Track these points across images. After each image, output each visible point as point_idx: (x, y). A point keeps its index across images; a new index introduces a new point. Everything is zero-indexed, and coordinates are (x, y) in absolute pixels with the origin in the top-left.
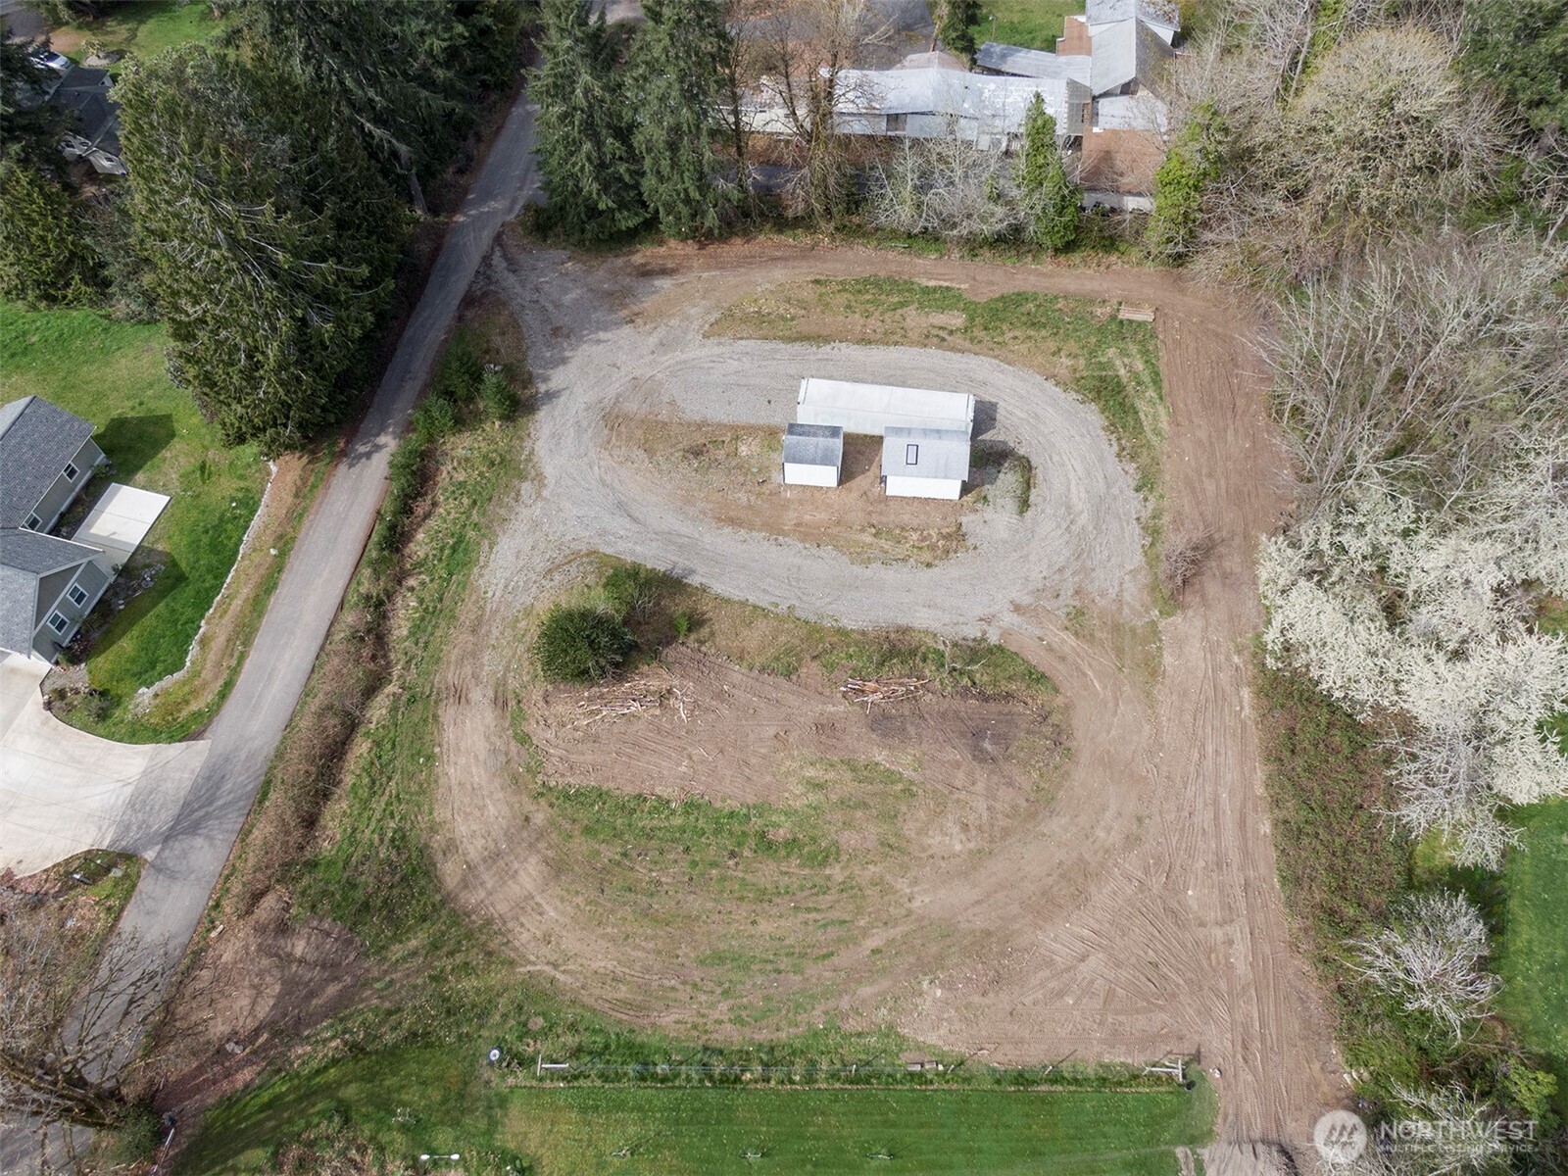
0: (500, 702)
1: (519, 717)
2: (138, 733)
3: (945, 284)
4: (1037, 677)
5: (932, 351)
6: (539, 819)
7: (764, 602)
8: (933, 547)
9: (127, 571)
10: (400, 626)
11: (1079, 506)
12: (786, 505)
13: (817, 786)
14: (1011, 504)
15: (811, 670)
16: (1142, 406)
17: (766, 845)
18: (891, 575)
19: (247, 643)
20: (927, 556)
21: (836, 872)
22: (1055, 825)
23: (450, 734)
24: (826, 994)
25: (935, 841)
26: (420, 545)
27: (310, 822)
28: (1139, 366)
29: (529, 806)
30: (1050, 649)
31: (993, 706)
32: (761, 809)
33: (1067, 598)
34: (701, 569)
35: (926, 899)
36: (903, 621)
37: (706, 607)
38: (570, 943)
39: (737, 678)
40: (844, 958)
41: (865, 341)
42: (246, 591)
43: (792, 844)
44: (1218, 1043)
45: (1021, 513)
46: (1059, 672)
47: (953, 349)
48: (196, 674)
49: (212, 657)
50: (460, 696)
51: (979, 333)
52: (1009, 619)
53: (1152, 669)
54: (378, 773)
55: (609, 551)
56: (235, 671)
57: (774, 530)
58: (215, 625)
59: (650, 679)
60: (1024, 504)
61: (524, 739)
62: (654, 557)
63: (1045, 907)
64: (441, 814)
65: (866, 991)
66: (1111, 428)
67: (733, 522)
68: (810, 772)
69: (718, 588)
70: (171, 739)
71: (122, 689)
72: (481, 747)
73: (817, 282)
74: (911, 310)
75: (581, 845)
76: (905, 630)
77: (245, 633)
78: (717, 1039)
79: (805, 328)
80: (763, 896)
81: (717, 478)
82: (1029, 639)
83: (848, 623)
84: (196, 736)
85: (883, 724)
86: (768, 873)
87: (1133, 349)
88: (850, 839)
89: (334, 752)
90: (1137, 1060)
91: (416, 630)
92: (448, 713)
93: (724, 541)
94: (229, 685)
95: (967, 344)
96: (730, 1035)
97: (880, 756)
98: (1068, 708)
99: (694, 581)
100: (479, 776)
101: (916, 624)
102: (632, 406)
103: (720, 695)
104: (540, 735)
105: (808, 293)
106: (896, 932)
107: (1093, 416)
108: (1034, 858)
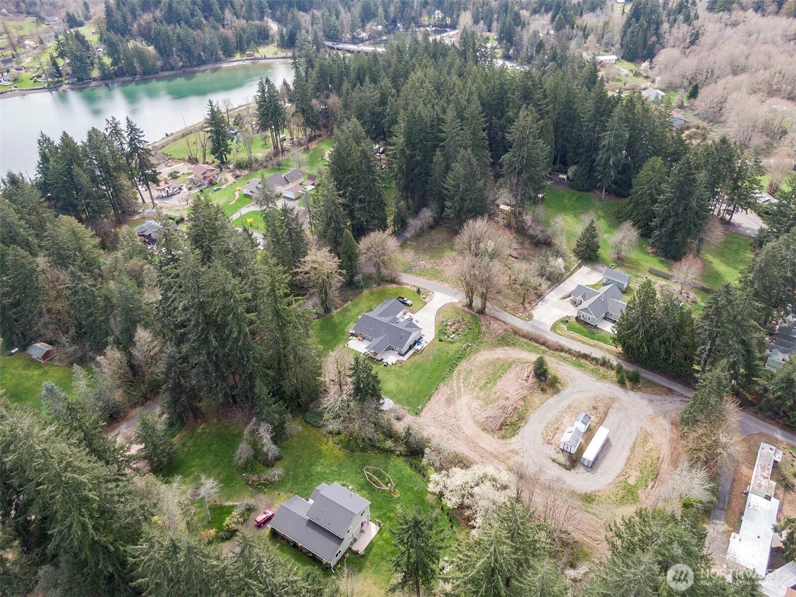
2: (555, 324)
3: (650, 487)
4: (503, 437)
5: (620, 471)
6: (509, 360)
7: (544, 404)
8: (547, 436)
9: (595, 327)
10: (563, 354)
12: (571, 417)
13: (496, 393)
14: (554, 457)
15: (522, 403)
17: (488, 383)
18: (542, 426)
19: (570, 338)
20: (545, 434)
21: (477, 389)
22: (470, 421)
24: (458, 381)
25: (476, 403)
26: (583, 361)
27: (524, 336)
29: (512, 359)
30: (510, 444)
31: (499, 424)
32: (495, 384)
33: (521, 454)
34: (558, 398)
35: (466, 398)
36: (528, 424)
37: (548, 396)
38: (484, 357)
39: (525, 392)
40: (462, 385)
41: (629, 459)
42: (583, 340)
43: (486, 386)
45: (551, 458)
46: (502, 441)
49: (568, 334)
51: (623, 484)
52: (521, 441)
53: (496, 457)
54: (529, 345)
56: (564, 336)
58: (576, 335)
59: (532, 380)
60: (553, 461)
61: (527, 363)
62: (565, 392)
64: (516, 350)
65: (455, 385)
67: (570, 407)
68: (498, 393)
69: (551, 399)
70: (552, 328)
71: (568, 325)
73: (659, 458)
74: (638, 474)
75: (501, 363)
76: (526, 422)
77: (572, 338)
78: (458, 367)
79: (638, 449)
80: (478, 380)
82: (515, 442)
83: (532, 415)
84: (551, 330)
85: (504, 407)
86: (482, 381)
88: (482, 393)
89: (537, 341)
91: (561, 356)
93: (565, 404)
94: (561, 335)
95: (620, 480)
97: (497, 404)
98: (494, 437)
99: (556, 396)
100: (522, 355)
101: (526, 426)
102: (616, 405)
103: (522, 388)
105: (654, 454)
106: (462, 392)
108: (464, 414)
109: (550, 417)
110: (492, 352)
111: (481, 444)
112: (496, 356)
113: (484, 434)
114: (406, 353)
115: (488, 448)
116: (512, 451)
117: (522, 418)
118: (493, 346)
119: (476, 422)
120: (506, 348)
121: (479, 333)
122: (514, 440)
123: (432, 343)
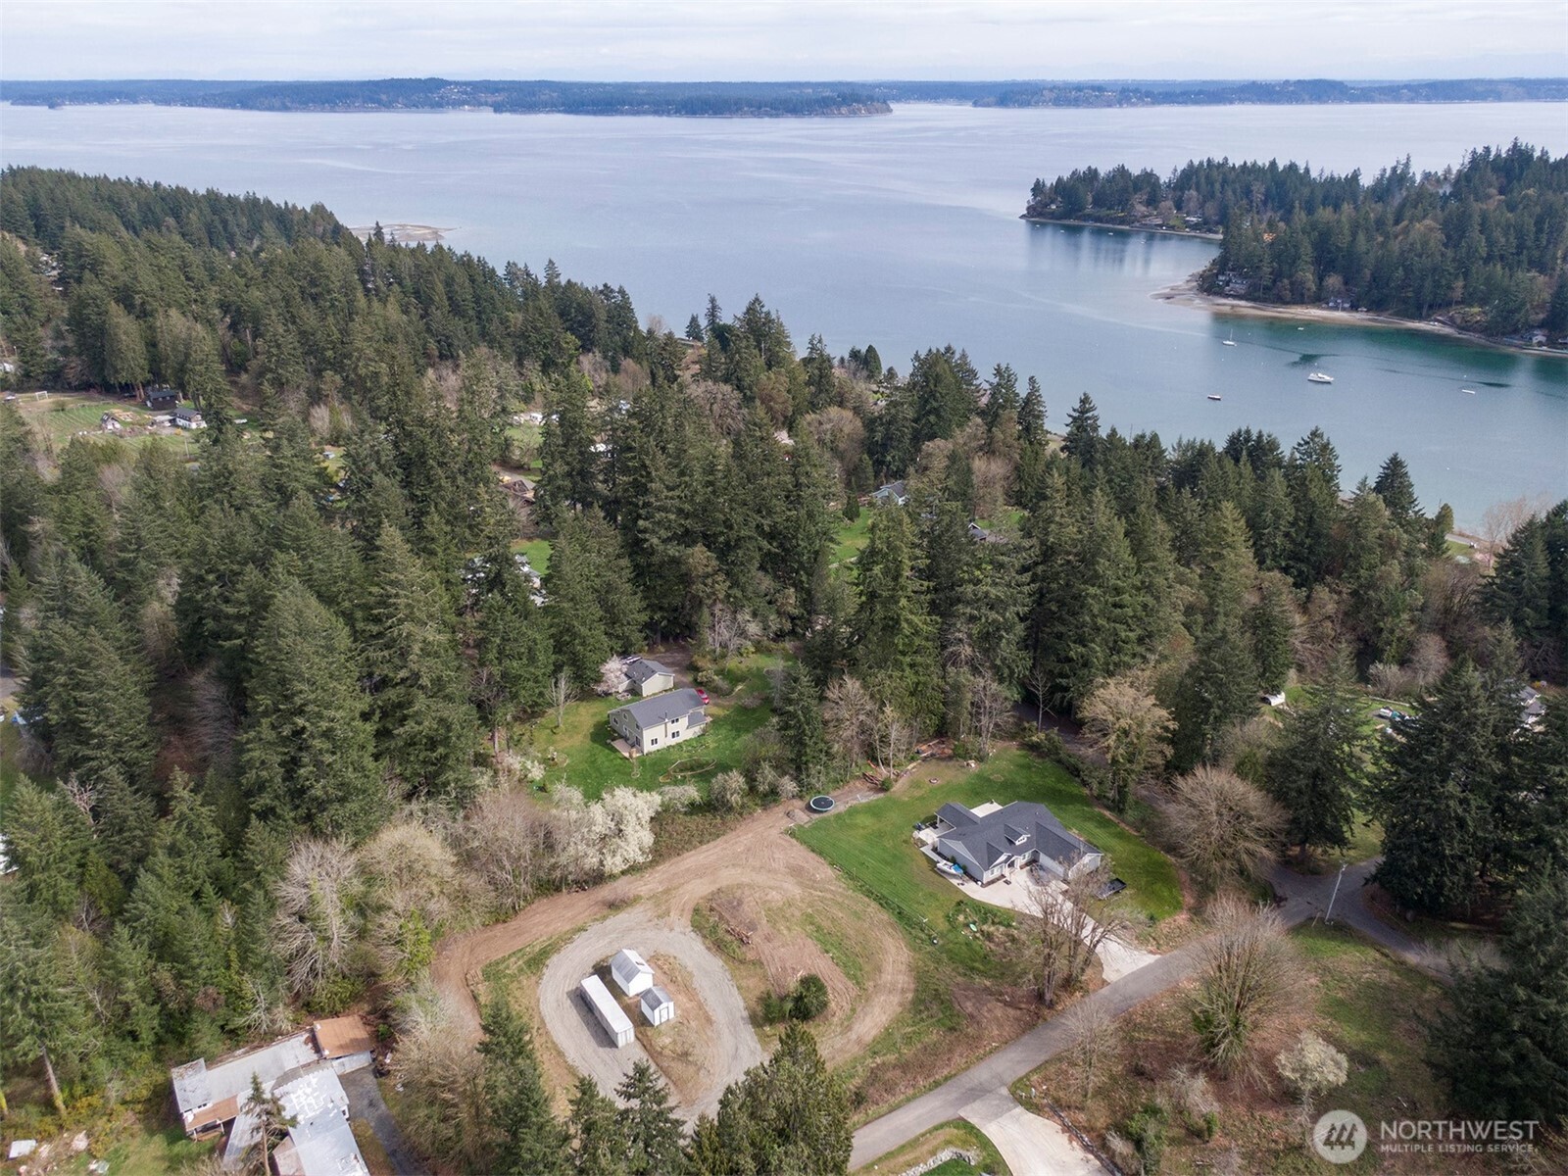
0: (849, 1028)
1: (849, 1018)
2: (985, 1144)
4: (696, 911)
5: (549, 1026)
6: (871, 984)
7: (735, 991)
8: (667, 960)
11: (607, 940)
12: (685, 1010)
13: (789, 929)
15: (750, 956)
16: (537, 949)
17: (819, 929)
18: (690, 965)
19: (917, 1139)
20: (672, 960)
21: (810, 910)
22: (745, 879)
23: (874, 1032)
24: (842, 895)
25: (779, 897)
28: (513, 959)
29: (871, 989)
30: (681, 915)
31: (720, 910)
32: (809, 935)
34: (738, 1015)
35: (795, 890)
36: (706, 951)
37: (753, 1004)
38: (893, 950)
39: (773, 970)
40: (829, 896)
41: (560, 1054)
42: (902, 1159)
43: (812, 924)
44: (774, 832)
46: (691, 905)
47: (543, 1021)
48: (948, 1143)
49: (935, 1143)
50: (859, 1041)
52: (677, 929)
53: (667, 891)
55: (759, 1046)
56: (930, 1132)
57: (700, 1006)
61: (853, 1010)
63: (776, 872)
64: (900, 1009)
66: (558, 950)
67: (709, 1020)
68: (785, 932)
69: (742, 1004)
70: (973, 1127)
72: (868, 1019)
75: (867, 968)
76: (709, 949)
78: (878, 906)
80: (833, 920)
81: (693, 1037)
82: (681, 923)
83: (721, 963)
84: (962, 1120)
85: (752, 927)
86: (826, 924)
87: (501, 967)
88: (797, 913)
90: (794, 841)
91: (852, 1076)
92: (868, 1039)
93: (719, 1016)
94: (936, 1128)
95: (536, 1019)
96: (874, 904)
97: (764, 922)
99: (745, 1014)
100: (877, 1010)
103: (784, 969)
104: (847, 1007)
107: (554, 959)
108: (761, 879)
109: (701, 983)
110: (903, 968)
111: (698, 881)
112: (888, 968)
113: (714, 888)
114: (939, 854)
115: (689, 887)
116: (668, 913)
117: (719, 946)
118: (921, 977)
119: (740, 886)
120: (910, 996)
121: (972, 969)
122: (686, 921)
123: (958, 891)
